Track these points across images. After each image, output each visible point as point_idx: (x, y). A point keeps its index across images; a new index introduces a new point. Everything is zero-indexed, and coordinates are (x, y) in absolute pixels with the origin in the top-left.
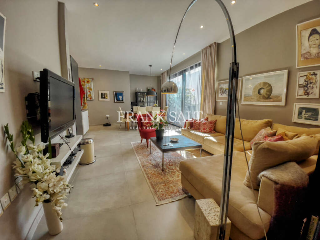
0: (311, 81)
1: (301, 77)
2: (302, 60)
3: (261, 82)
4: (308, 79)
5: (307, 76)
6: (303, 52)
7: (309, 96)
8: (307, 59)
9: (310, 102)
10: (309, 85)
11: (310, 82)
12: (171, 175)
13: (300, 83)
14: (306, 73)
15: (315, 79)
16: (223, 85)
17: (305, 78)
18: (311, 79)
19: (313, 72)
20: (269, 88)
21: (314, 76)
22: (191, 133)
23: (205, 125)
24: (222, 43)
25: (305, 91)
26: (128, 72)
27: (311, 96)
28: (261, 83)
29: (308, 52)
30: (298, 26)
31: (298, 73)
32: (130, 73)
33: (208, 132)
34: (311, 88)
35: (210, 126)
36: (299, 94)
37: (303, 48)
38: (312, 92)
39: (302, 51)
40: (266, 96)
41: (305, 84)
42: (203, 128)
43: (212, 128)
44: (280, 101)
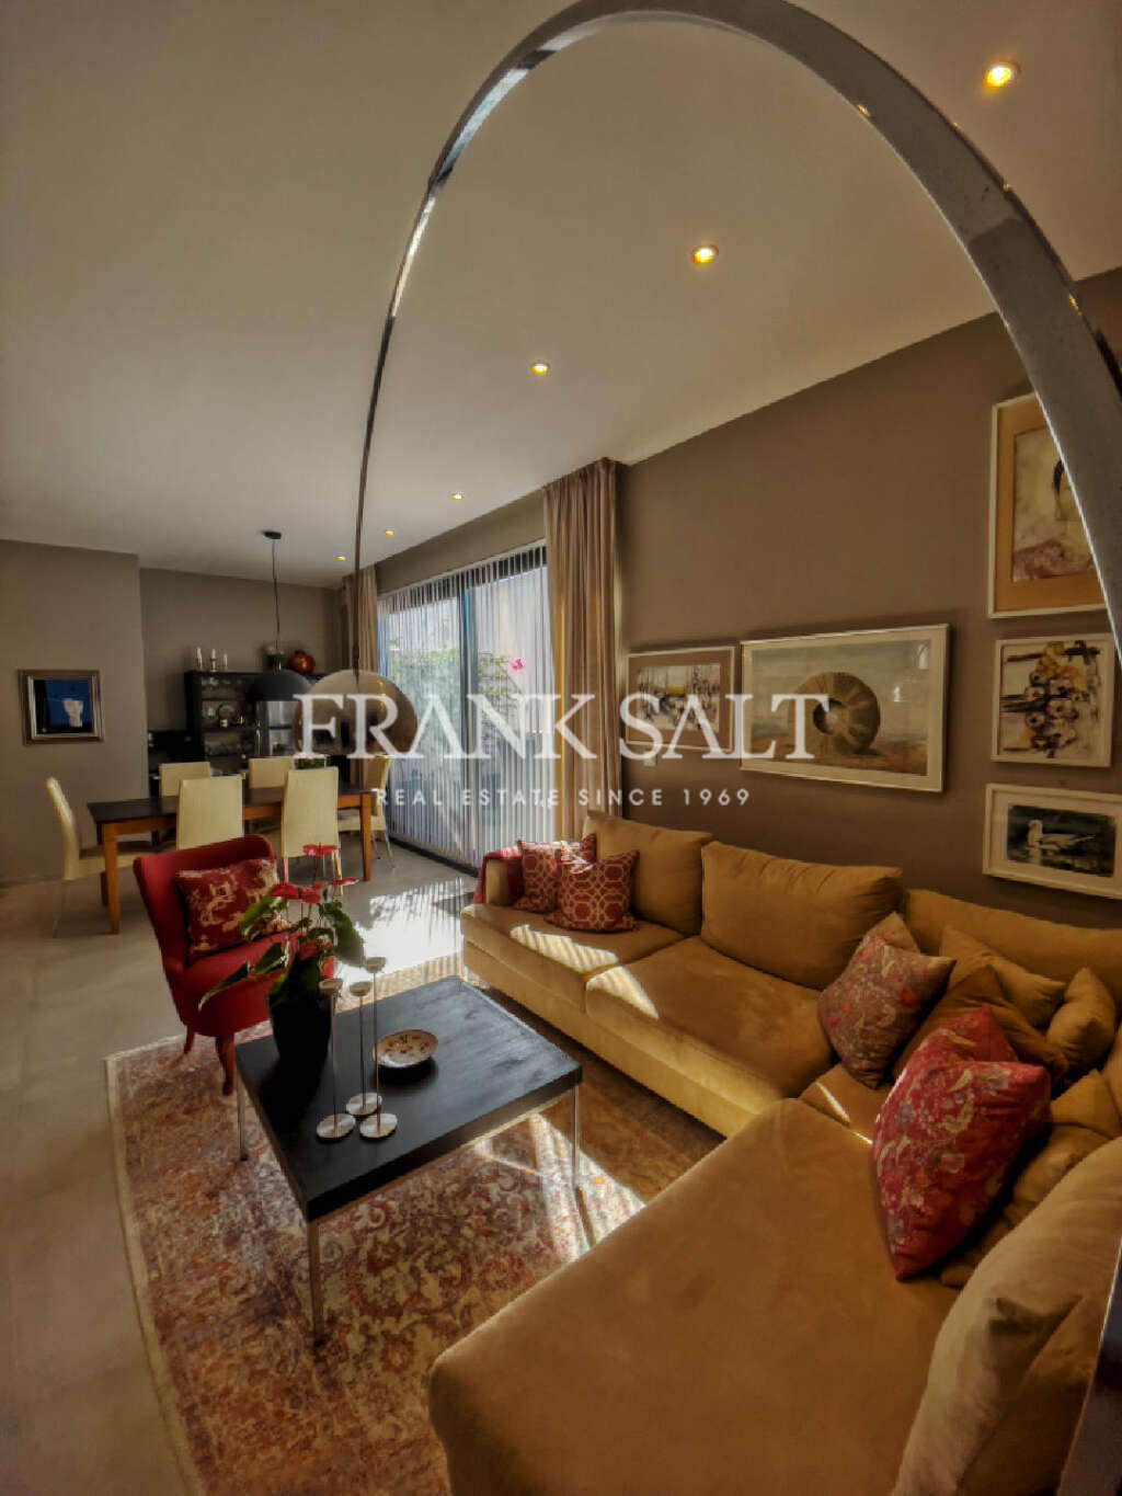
0: (1066, 684)
1: (1013, 659)
2: (1015, 579)
3: (825, 671)
4: (1051, 674)
5: (1044, 659)
6: (1025, 541)
7: (1058, 753)
8: (1044, 574)
9: (1063, 785)
10: (1053, 703)
11: (1061, 688)
12: (384, 1378)
13: (1008, 691)
14: (1037, 644)
15: (1089, 674)
16: (650, 669)
17: (1032, 666)
18: (1067, 675)
19: (1077, 642)
20: (863, 704)
21: (1078, 661)
22: (515, 942)
23: (587, 885)
24: (635, 465)
25: (1034, 729)
26: (133, 558)
27: (1065, 757)
28: (824, 676)
29: (1051, 544)
30: (1000, 411)
31: (999, 643)
32: (144, 563)
33: (602, 925)
34: (1063, 717)
35: (610, 892)
36: (1008, 742)
37: (1023, 522)
38: (1072, 734)
39: (1018, 535)
40: (850, 739)
41: (1035, 694)
42: (576, 903)
43: (621, 903)
44: (920, 769)
